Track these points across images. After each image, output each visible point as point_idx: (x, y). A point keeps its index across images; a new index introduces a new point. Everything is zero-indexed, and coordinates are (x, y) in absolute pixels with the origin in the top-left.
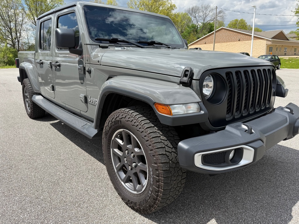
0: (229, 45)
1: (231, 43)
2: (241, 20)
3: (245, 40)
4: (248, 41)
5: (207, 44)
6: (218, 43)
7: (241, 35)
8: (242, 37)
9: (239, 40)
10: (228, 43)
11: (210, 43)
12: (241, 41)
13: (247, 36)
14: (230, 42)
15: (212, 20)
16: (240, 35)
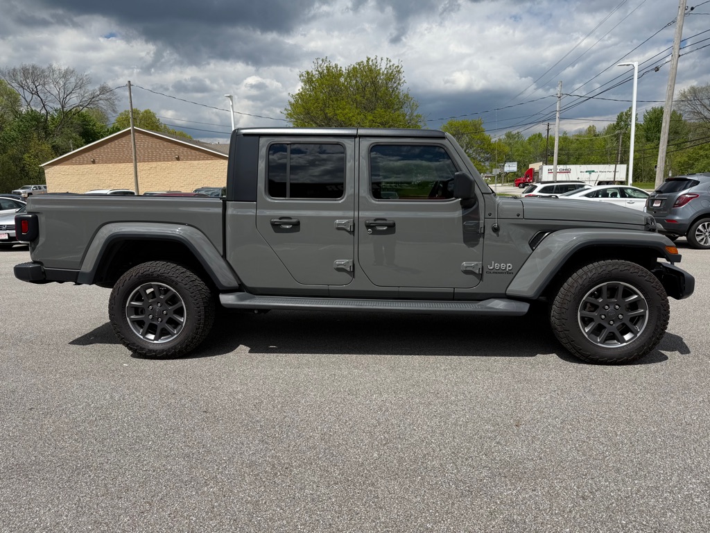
0: (156, 168)
1: (159, 163)
2: (146, 112)
3: (191, 160)
4: (197, 162)
5: (98, 163)
6: (128, 162)
7: (182, 149)
8: (183, 152)
9: (178, 159)
10: (154, 164)
11: (106, 163)
12: (182, 160)
13: (193, 151)
14: (156, 161)
15: (86, 107)
16: (178, 147)
